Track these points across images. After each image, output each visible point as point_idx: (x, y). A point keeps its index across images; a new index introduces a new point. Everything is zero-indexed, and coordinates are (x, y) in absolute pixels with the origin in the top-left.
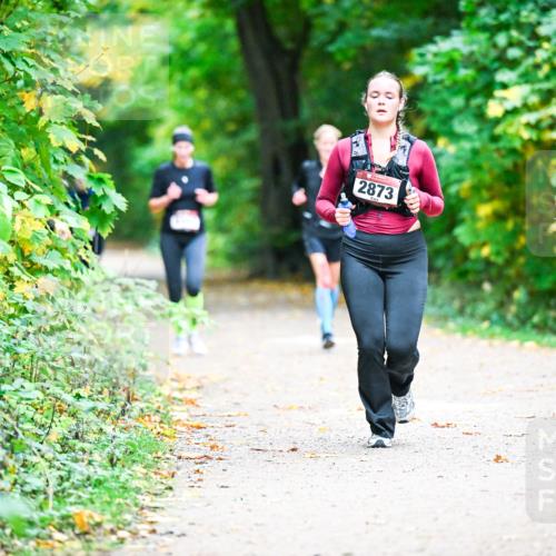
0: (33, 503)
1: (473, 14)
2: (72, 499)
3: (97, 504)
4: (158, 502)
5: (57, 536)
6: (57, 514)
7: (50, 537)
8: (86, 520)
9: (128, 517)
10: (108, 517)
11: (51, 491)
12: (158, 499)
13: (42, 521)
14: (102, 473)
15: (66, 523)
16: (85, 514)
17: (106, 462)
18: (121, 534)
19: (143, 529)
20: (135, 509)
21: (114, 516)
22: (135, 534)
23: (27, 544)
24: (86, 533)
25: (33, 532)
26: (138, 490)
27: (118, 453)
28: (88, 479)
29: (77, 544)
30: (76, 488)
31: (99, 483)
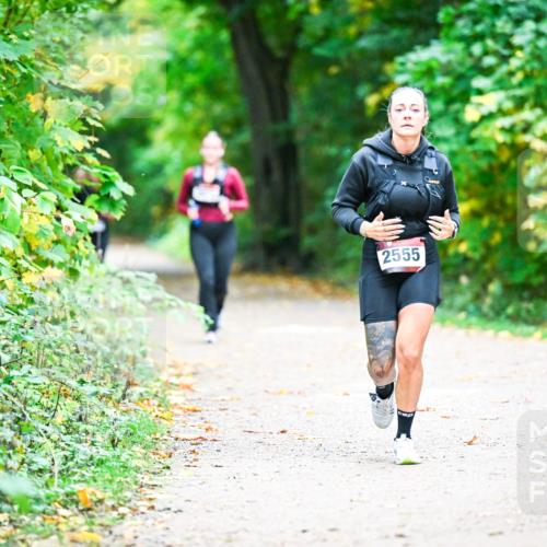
0: (40, 481)
1: (451, 25)
2: (76, 477)
3: (100, 483)
4: (157, 480)
5: (62, 511)
6: (62, 491)
7: (56, 513)
8: (89, 497)
9: (128, 494)
10: (110, 494)
11: (56, 469)
12: (156, 477)
13: (48, 498)
14: (103, 453)
15: (70, 500)
16: (88, 492)
17: (108, 443)
18: (122, 510)
19: (143, 505)
20: (135, 487)
21: (115, 493)
22: (134, 510)
23: (33, 519)
24: (89, 509)
25: (40, 508)
26: (137, 469)
27: (119, 435)
28: (91, 458)
29: (81, 519)
30: (80, 467)
31: (101, 462)
